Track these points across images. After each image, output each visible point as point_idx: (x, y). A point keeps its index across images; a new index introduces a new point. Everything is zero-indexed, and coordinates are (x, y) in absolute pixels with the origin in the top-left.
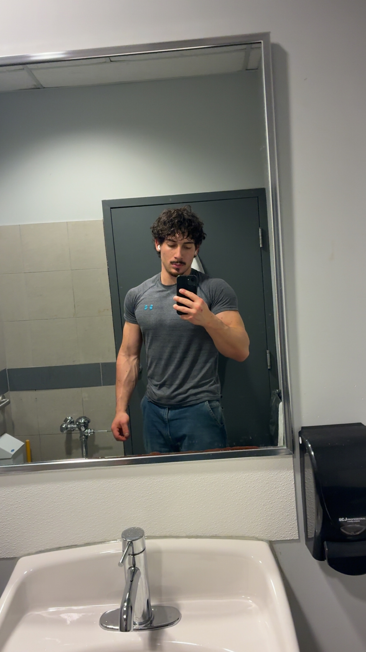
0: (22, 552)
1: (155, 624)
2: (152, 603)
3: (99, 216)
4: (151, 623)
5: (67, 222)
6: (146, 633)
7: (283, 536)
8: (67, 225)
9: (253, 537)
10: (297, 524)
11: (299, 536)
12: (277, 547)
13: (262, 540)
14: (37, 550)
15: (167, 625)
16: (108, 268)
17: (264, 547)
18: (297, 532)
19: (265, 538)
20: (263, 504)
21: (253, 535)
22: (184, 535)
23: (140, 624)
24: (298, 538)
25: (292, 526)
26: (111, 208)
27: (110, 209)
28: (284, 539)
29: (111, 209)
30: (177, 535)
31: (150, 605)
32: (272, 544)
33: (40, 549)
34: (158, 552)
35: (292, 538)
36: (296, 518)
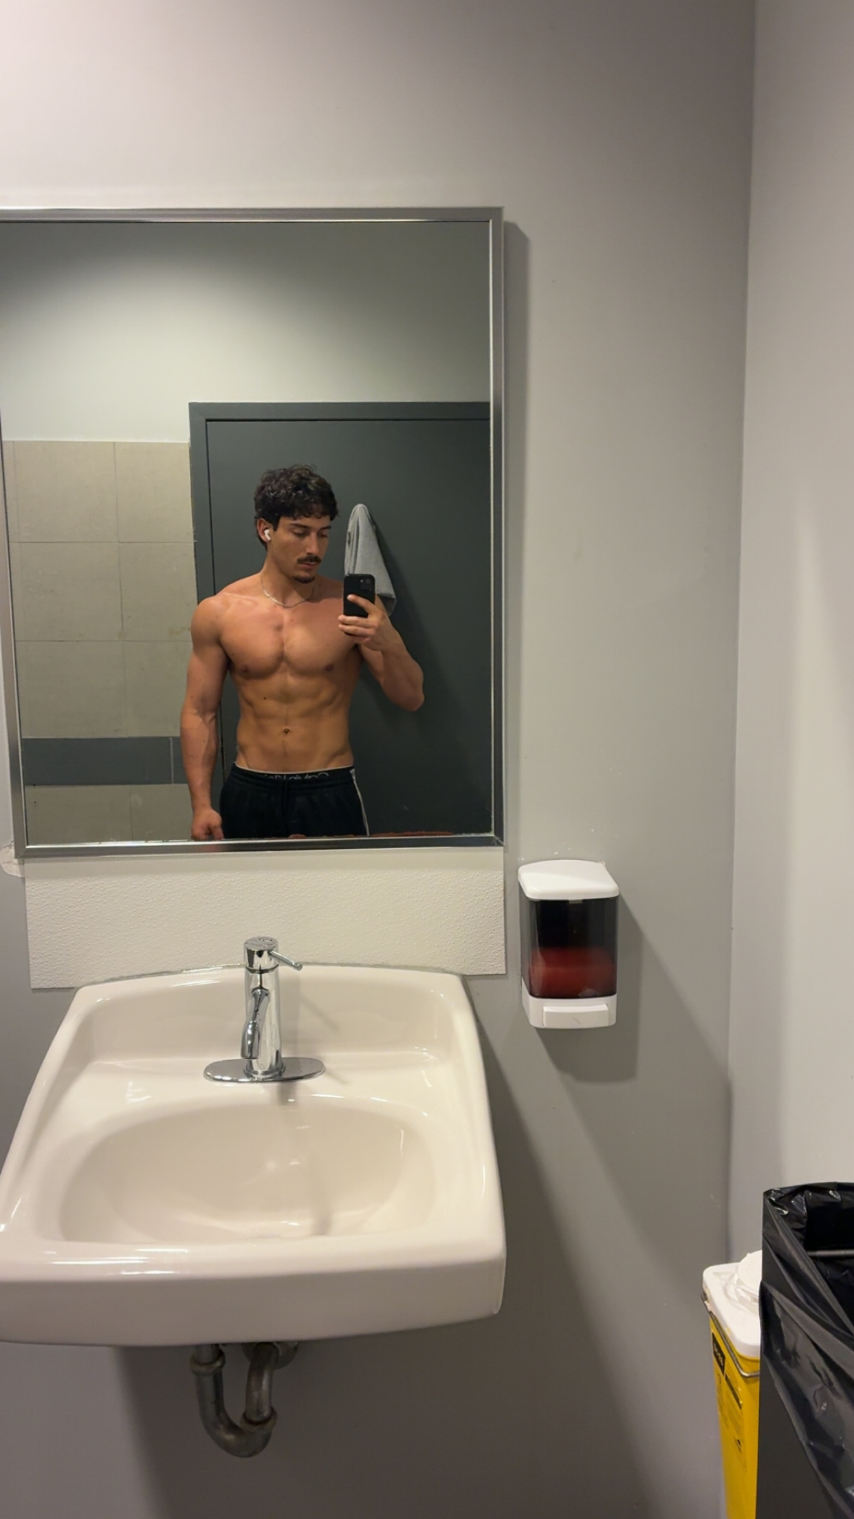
0: (83, 980)
1: (285, 1076)
2: (283, 1056)
3: (180, 434)
4: (280, 1074)
5: (114, 443)
6: (274, 1086)
7: (483, 968)
8: (114, 448)
9: (439, 968)
10: (504, 951)
11: (507, 970)
12: (473, 984)
13: (451, 973)
14: (108, 978)
15: (301, 1078)
16: (195, 543)
17: (455, 983)
18: (504, 963)
19: (459, 971)
20: (455, 919)
21: (438, 965)
22: (335, 962)
23: (265, 1073)
24: (504, 972)
25: (497, 954)
26: (207, 420)
27: (204, 421)
28: (484, 973)
29: (208, 423)
30: (324, 961)
31: (281, 1056)
32: (466, 980)
33: (112, 976)
34: (295, 984)
35: (496, 972)
36: (503, 942)
